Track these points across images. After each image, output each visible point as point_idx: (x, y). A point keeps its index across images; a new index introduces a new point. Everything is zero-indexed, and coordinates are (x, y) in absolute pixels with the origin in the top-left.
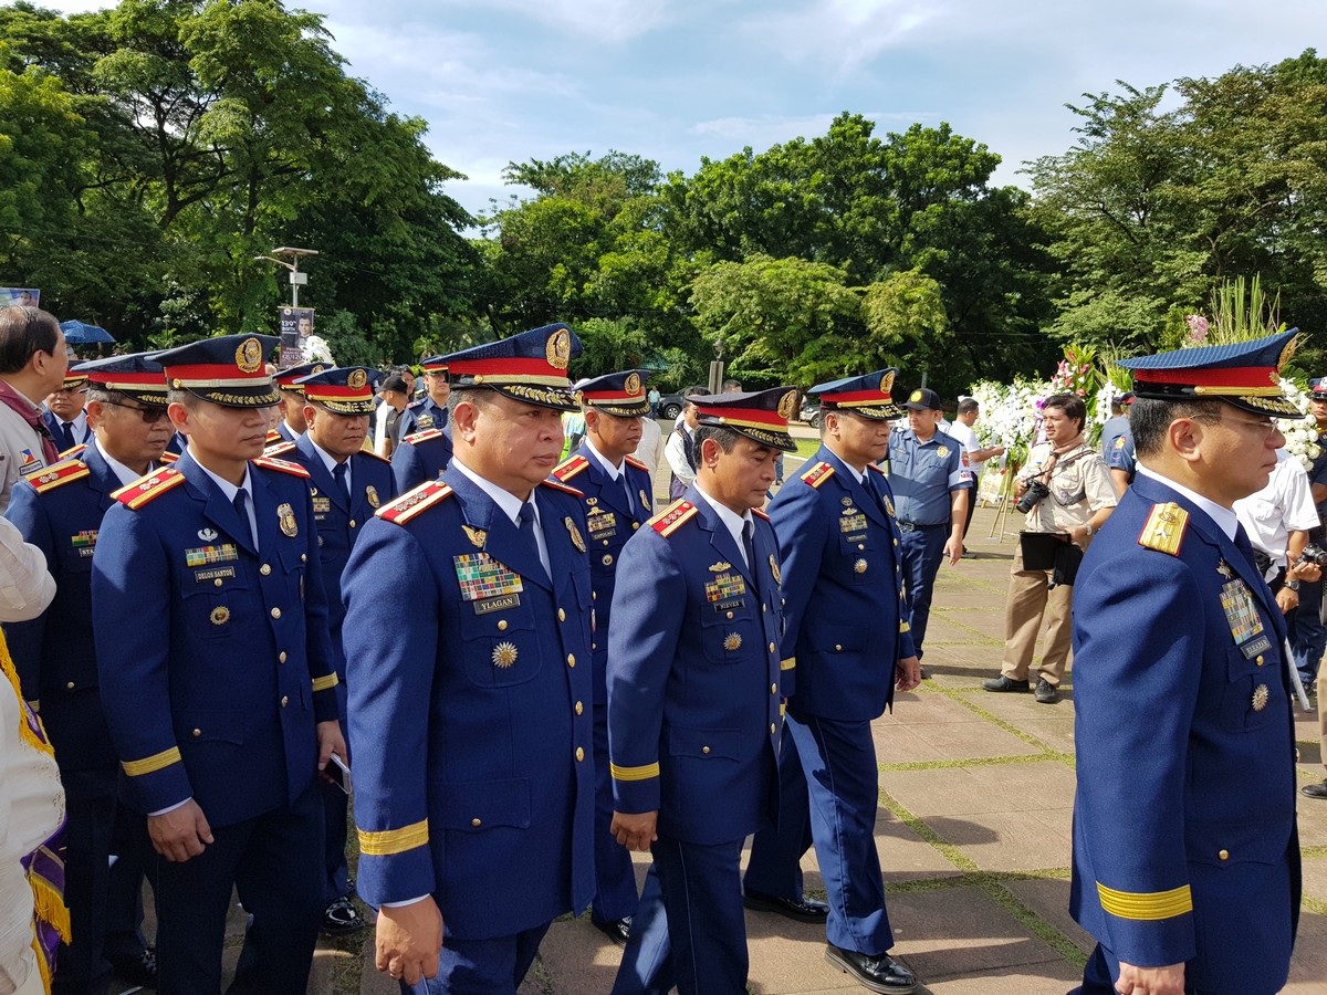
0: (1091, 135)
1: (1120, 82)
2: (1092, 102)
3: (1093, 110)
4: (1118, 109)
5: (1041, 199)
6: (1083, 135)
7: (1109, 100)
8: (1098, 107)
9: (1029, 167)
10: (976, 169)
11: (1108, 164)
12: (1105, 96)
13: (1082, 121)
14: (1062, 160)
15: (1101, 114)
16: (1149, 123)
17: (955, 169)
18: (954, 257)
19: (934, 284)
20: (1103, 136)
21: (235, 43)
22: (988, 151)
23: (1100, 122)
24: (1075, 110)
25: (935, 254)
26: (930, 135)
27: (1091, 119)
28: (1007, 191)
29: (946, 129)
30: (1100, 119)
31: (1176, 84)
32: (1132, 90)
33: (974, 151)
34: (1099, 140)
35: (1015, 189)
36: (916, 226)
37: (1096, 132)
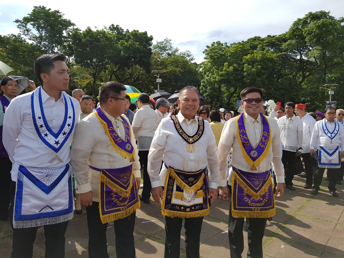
21: (318, 31)
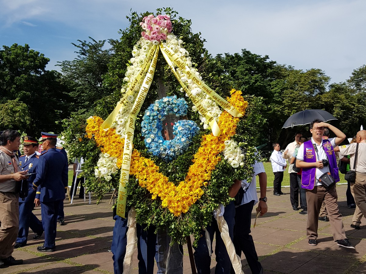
0: (81, 55)
1: (90, 38)
2: (81, 43)
3: (81, 46)
4: (90, 47)
5: (65, 75)
6: (79, 54)
8: (83, 45)
9: (60, 64)
10: (40, 63)
11: (88, 65)
13: (78, 50)
14: (72, 62)
15: (84, 48)
16: (100, 52)
17: (31, 62)
18: (33, 95)
19: (25, 105)
20: (86, 55)
22: (44, 57)
23: (84, 50)
24: (75, 45)
25: (25, 93)
26: (21, 48)
27: (81, 49)
28: (53, 72)
29: (27, 47)
30: (84, 49)
31: (108, 41)
32: (94, 41)
33: (39, 56)
34: (85, 57)
35: (56, 71)
36: (17, 82)
37: (83, 54)
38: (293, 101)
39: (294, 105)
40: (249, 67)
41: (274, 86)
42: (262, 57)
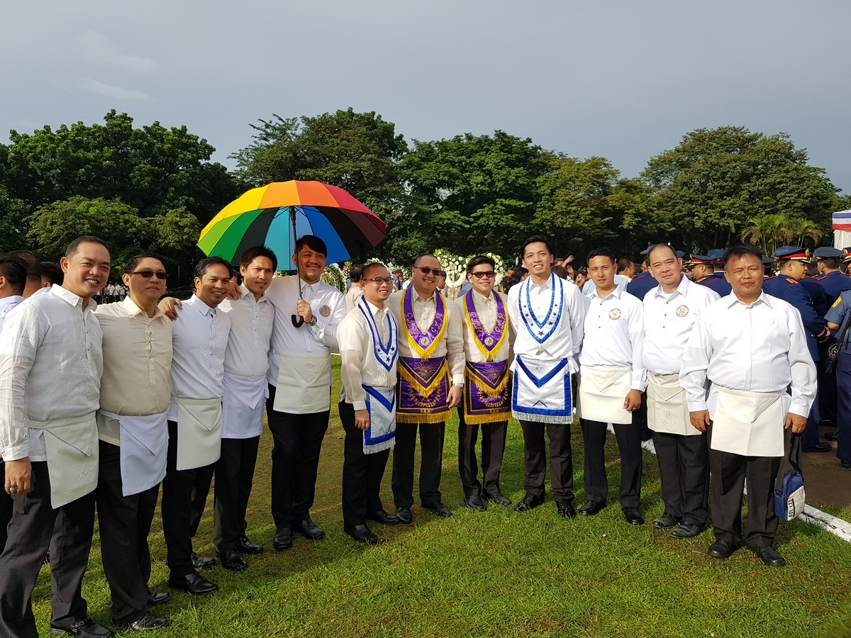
0: (261, 140)
1: (274, 115)
2: (264, 124)
3: (264, 128)
6: (257, 140)
7: (272, 124)
8: (267, 126)
9: (235, 156)
12: (271, 122)
13: (257, 133)
15: (268, 130)
20: (268, 141)
22: (207, 143)
24: (254, 127)
26: (176, 131)
27: (262, 132)
29: (184, 129)
30: (268, 133)
31: (301, 119)
32: (281, 120)
33: (199, 143)
34: (267, 143)
35: (220, 164)
37: (264, 139)
38: (568, 206)
39: (569, 213)
40: (506, 157)
41: (541, 184)
42: (521, 140)
